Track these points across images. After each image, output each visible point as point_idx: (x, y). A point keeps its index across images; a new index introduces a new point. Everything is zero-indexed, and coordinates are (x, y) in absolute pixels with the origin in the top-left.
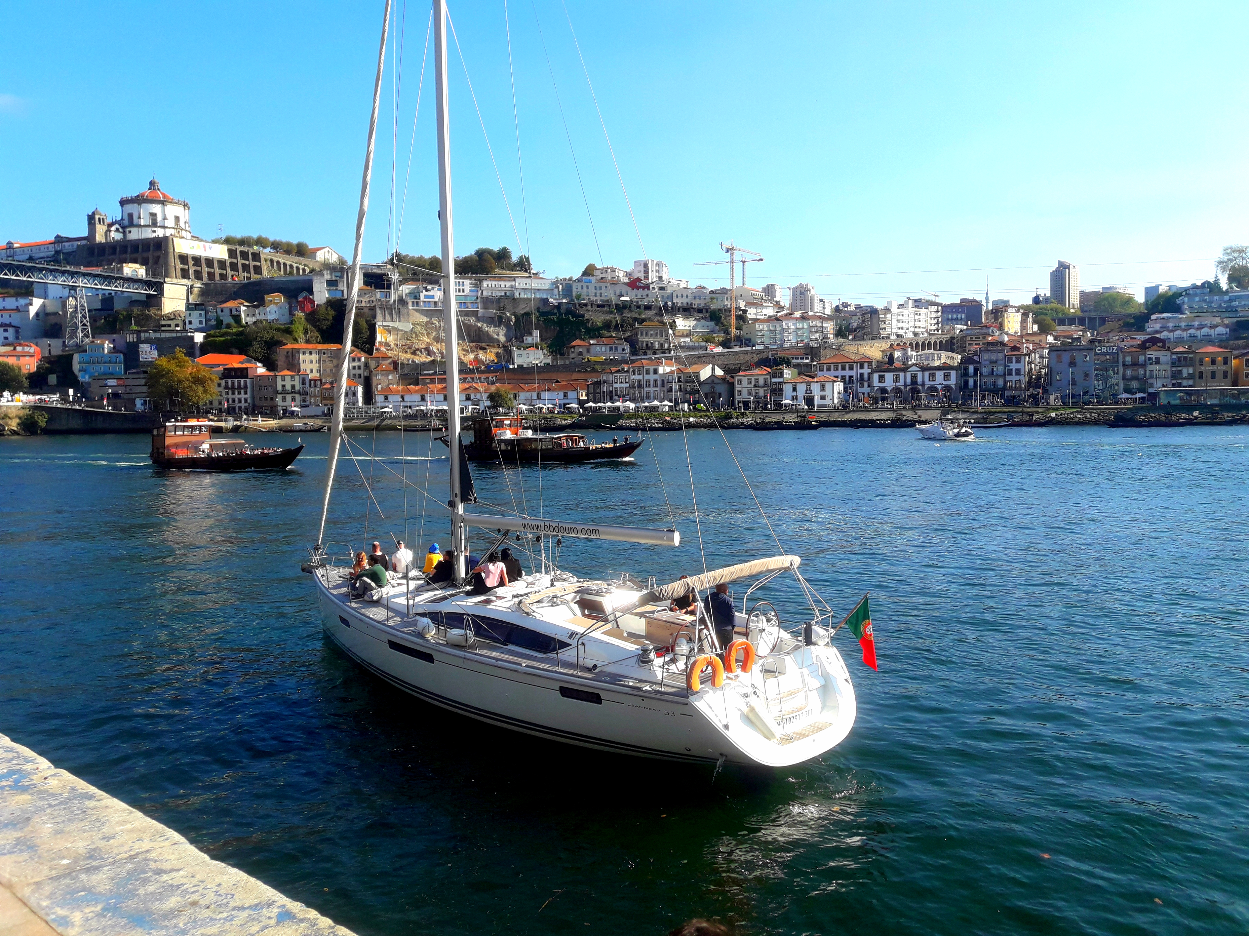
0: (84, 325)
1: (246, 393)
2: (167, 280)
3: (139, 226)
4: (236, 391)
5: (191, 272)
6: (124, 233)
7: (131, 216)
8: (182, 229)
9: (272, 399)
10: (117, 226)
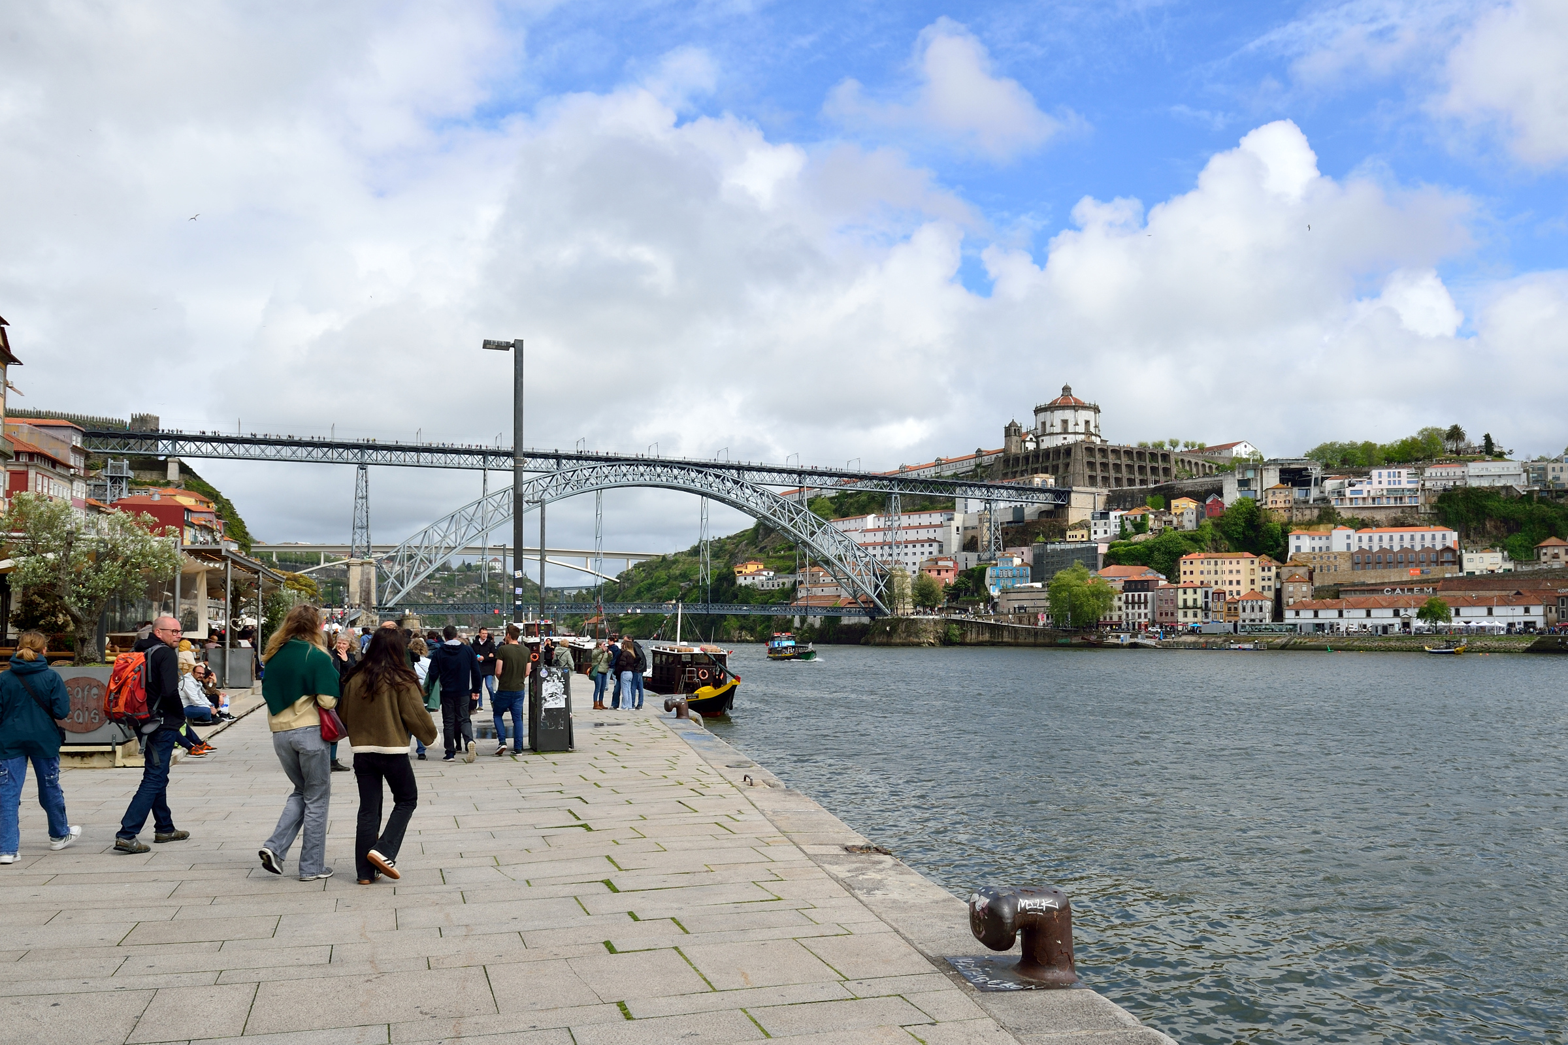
0: (997, 538)
1: (1146, 608)
2: (1074, 488)
3: (1052, 434)
4: (1136, 606)
5: (1099, 479)
6: (1038, 443)
7: (1044, 424)
8: (1092, 434)
9: (1172, 614)
10: (1031, 436)
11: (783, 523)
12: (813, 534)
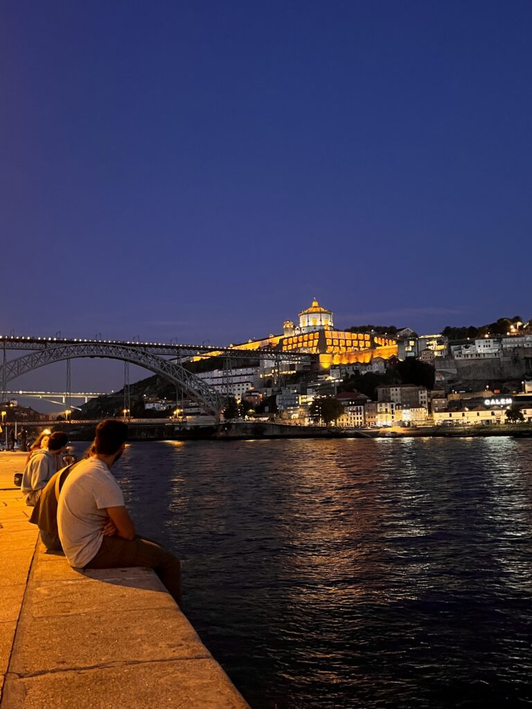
1: (361, 414)
3: (308, 326)
6: (301, 331)
7: (304, 321)
9: (375, 417)
10: (298, 327)
11: (169, 374)
12: (185, 380)
